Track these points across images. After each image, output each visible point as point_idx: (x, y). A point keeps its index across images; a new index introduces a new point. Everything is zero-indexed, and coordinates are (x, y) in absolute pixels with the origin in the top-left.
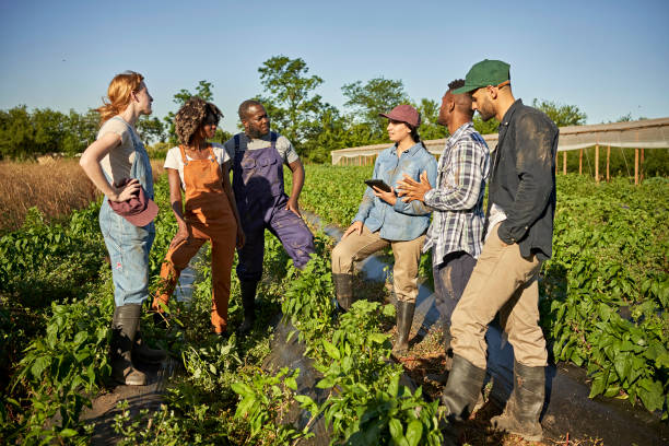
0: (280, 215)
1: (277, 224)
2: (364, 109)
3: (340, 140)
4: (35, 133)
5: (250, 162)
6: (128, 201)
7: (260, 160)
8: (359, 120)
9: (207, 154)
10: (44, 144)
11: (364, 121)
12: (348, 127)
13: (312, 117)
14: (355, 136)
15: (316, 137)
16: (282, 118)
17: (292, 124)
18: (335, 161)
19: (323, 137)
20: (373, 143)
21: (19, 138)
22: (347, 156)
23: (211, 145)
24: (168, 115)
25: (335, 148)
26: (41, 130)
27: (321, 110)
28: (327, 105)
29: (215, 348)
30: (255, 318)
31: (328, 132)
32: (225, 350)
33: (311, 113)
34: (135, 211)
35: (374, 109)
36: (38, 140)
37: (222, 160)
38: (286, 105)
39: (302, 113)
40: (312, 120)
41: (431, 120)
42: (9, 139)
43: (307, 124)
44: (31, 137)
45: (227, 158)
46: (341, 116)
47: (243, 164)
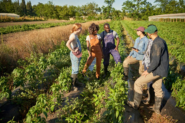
0: (113, 51)
1: (112, 53)
2: (160, 3)
3: (151, 13)
4: (69, 12)
5: (106, 38)
6: (76, 52)
7: (109, 37)
8: (158, 7)
9: (96, 37)
10: (71, 15)
11: (160, 7)
12: (155, 9)
13: (143, 6)
14: (156, 12)
15: (144, 12)
16: (135, 7)
17: (137, 8)
18: (150, 20)
19: (146, 12)
20: (162, 14)
21: (65, 13)
22: (153, 18)
23: (97, 35)
24: (102, 7)
25: (150, 16)
26: (70, 11)
27: (146, 4)
28: (148, 2)
29: (94, 82)
30: (107, 74)
31: (148, 11)
32: (96, 83)
33: (143, 5)
34: (78, 54)
35: (163, 3)
36: (70, 14)
37: (99, 38)
38: (136, 3)
39: (141, 5)
40: (143, 7)
41: (182, 6)
42: (63, 14)
43: (142, 9)
44: (68, 13)
45: (100, 38)
46: (152, 6)
47: (104, 39)
